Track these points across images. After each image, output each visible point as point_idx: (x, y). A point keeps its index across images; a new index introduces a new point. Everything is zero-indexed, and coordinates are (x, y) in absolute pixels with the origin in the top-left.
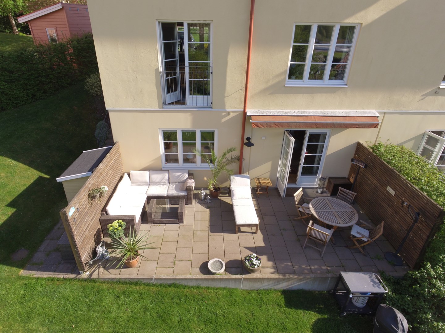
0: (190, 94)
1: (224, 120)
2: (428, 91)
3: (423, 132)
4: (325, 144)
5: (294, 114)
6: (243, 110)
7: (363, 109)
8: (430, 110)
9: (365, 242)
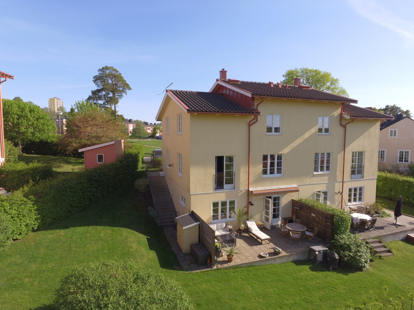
0: (225, 184)
1: (239, 195)
2: (311, 176)
3: (314, 192)
4: (280, 201)
5: (268, 189)
6: (248, 189)
7: (291, 184)
8: (314, 183)
9: (312, 236)
